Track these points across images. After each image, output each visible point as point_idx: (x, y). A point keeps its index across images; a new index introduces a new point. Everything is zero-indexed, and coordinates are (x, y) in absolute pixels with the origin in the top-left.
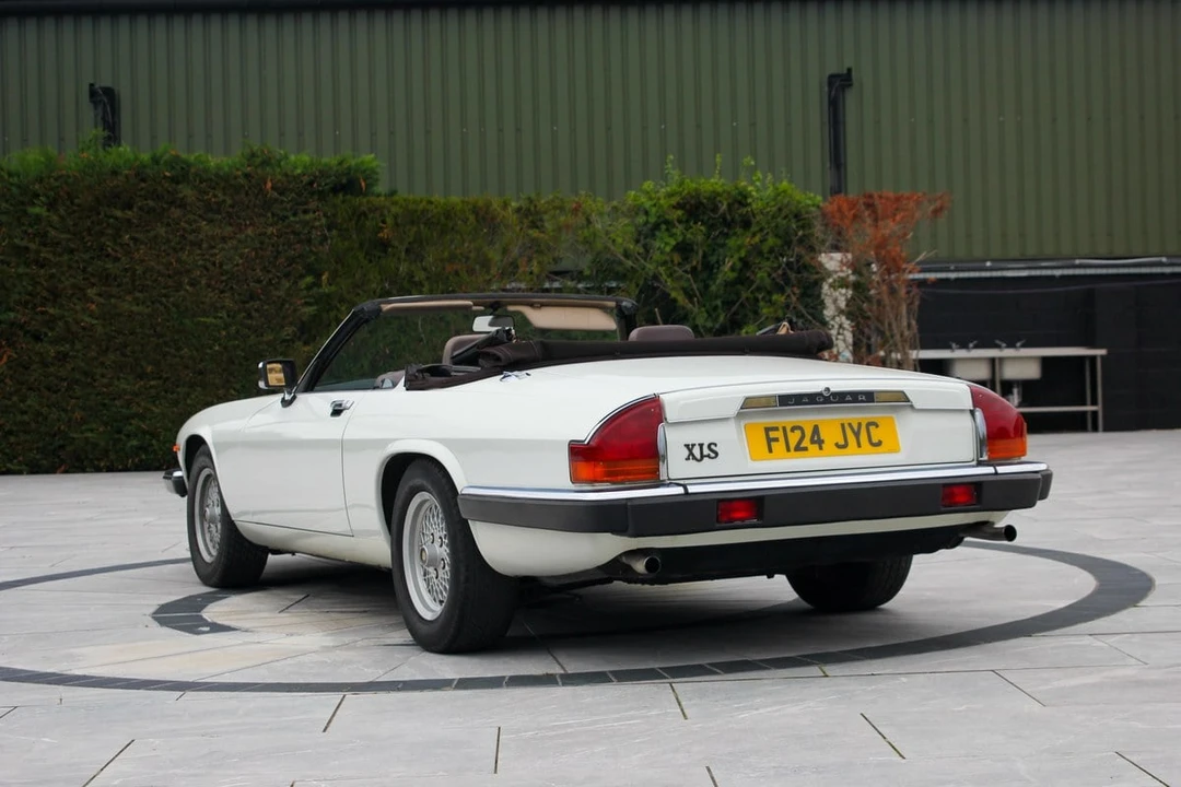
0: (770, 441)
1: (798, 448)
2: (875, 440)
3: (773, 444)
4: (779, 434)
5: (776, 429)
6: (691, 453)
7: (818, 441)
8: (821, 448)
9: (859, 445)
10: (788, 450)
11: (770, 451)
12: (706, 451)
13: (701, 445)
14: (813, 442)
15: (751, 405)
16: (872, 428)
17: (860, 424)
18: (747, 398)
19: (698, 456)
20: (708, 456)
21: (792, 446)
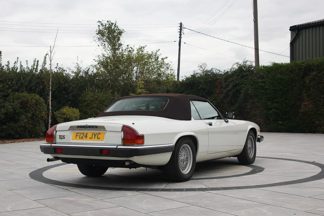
0: (77, 136)
1: (82, 138)
2: (98, 137)
3: (77, 137)
4: (79, 135)
5: (79, 133)
6: (60, 137)
7: (86, 137)
8: (86, 138)
9: (95, 138)
10: (79, 138)
11: (76, 138)
12: (63, 137)
13: (62, 136)
14: (85, 137)
15: (72, 128)
16: (99, 135)
17: (97, 133)
18: (71, 126)
19: (61, 138)
20: (63, 138)
21: (80, 137)
